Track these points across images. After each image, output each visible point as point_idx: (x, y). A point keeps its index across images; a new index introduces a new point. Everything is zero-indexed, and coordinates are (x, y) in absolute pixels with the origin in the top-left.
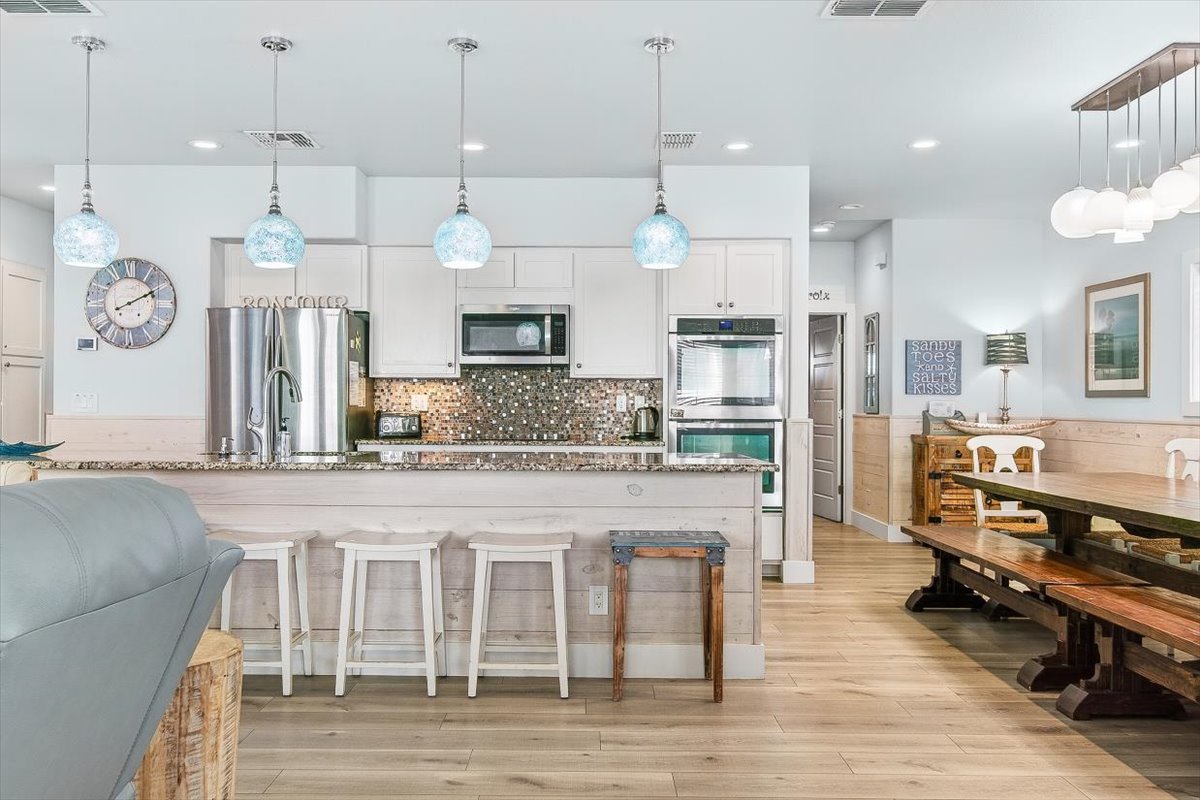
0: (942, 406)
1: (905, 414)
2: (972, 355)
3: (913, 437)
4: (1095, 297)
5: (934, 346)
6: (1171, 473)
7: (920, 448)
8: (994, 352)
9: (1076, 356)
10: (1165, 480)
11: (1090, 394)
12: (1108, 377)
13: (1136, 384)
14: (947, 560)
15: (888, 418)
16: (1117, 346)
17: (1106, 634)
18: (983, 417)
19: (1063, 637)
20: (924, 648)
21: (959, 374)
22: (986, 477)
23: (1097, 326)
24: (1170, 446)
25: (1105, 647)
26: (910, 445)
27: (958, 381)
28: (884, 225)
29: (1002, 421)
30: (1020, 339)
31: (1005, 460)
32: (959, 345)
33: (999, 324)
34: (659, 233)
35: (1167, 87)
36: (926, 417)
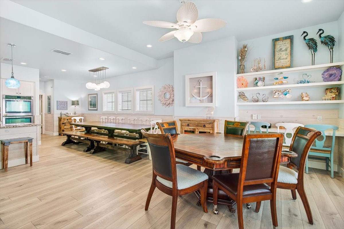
0: (64, 112)
1: (57, 113)
2: (69, 103)
3: (58, 117)
4: (89, 96)
5: (62, 102)
6: (101, 121)
7: (60, 119)
8: (73, 103)
9: (87, 104)
10: (101, 122)
11: (89, 110)
12: (91, 107)
13: (96, 109)
14: (69, 136)
15: (53, 114)
16: (92, 103)
17: (96, 142)
18: (71, 114)
19: (90, 144)
20: (67, 150)
21: (67, 107)
22: (75, 123)
23: (90, 100)
24: (101, 117)
25: (96, 144)
26: (58, 119)
27: (67, 108)
28: (52, 80)
29: (75, 114)
30: (78, 101)
31: (78, 120)
32: (67, 102)
33: (74, 99)
34: (13, 82)
35: (102, 71)
36: (61, 114)
